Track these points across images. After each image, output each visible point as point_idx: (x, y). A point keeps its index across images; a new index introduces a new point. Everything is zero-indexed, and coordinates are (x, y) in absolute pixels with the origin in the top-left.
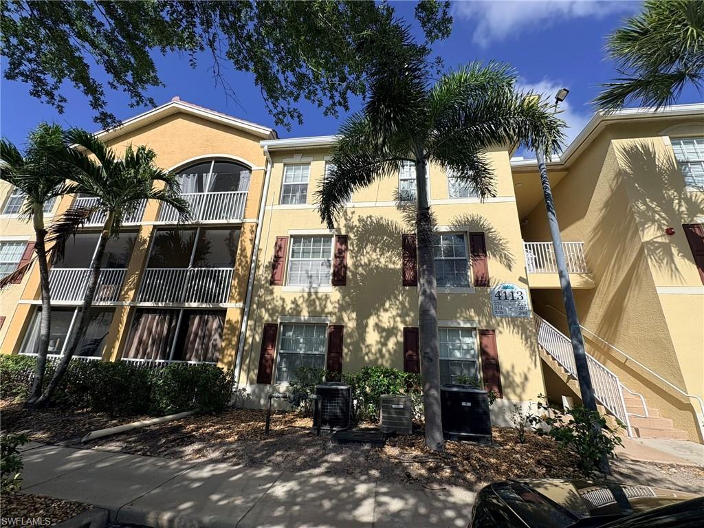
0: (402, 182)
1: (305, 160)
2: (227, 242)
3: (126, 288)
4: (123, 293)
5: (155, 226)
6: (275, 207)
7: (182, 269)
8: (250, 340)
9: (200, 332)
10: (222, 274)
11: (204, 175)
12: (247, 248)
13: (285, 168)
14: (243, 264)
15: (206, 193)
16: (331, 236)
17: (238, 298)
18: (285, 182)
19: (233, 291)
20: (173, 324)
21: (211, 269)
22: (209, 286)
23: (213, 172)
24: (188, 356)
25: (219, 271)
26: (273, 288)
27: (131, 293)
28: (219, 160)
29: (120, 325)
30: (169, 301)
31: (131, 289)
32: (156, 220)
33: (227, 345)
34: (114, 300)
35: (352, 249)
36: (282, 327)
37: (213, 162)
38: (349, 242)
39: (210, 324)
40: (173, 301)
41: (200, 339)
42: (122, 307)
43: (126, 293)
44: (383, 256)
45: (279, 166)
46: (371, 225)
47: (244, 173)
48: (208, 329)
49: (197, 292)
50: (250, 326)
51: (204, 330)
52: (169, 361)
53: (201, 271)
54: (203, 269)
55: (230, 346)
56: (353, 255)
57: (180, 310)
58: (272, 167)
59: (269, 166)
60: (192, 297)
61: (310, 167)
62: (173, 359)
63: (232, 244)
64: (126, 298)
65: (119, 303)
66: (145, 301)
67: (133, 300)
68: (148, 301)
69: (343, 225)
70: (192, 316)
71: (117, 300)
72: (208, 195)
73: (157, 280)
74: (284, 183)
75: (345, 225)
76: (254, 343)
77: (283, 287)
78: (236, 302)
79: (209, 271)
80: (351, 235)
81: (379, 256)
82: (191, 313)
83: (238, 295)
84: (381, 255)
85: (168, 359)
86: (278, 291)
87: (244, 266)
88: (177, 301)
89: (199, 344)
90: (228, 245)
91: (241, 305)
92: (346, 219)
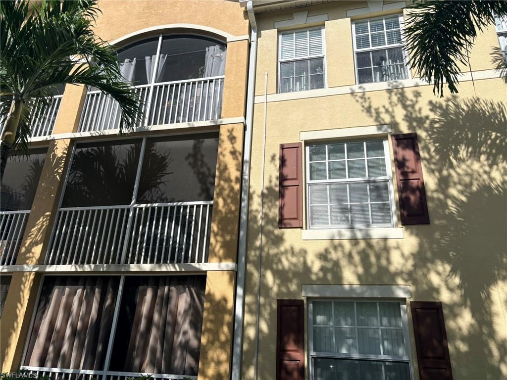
0: (502, 38)
1: (314, 20)
2: (191, 160)
3: (28, 242)
4: (23, 250)
5: (73, 140)
6: (271, 98)
7: (120, 207)
8: (251, 332)
9: (156, 317)
10: (191, 213)
11: (147, 58)
12: (229, 166)
13: (280, 37)
14: (226, 192)
15: (152, 84)
16: (382, 138)
17: (221, 252)
18: (282, 58)
19: (212, 240)
20: (108, 302)
21: (170, 204)
22: (169, 233)
23: (160, 53)
24: (137, 362)
25: (185, 207)
26: (283, 234)
27: (37, 250)
28: (170, 34)
29: (19, 305)
30: (101, 262)
31: (36, 243)
32: (75, 131)
33: (211, 342)
34: (8, 264)
35: (427, 156)
36: (311, 305)
37: (160, 38)
38: (420, 146)
39: (173, 302)
40: (107, 262)
41: (158, 328)
42: (22, 273)
43: (29, 250)
44: (495, 167)
45: (269, 34)
46: (457, 114)
47: (212, 51)
48: (171, 312)
49: (148, 244)
50: (249, 305)
51: (164, 312)
52: (105, 372)
53: (153, 209)
54: (156, 205)
55: (217, 344)
56: (433, 167)
57: (118, 278)
58: (259, 36)
59: (254, 34)
60: (140, 254)
61: (323, 31)
62: (111, 368)
63: (199, 163)
64: (28, 258)
65: (17, 268)
66: (59, 263)
67: (41, 262)
68: (64, 263)
69: (403, 117)
70: (141, 288)
71: (14, 263)
72: (155, 87)
73: (79, 226)
74: (280, 60)
75: (406, 116)
76: (261, 337)
77: (304, 231)
78: (220, 261)
79: (166, 208)
80: (422, 134)
81: (487, 169)
82: (138, 282)
83: (221, 247)
84: (491, 166)
85: (101, 368)
86: (292, 237)
87: (228, 195)
88: (113, 262)
89: (156, 340)
90: (194, 165)
91: (229, 265)
92: (405, 107)
